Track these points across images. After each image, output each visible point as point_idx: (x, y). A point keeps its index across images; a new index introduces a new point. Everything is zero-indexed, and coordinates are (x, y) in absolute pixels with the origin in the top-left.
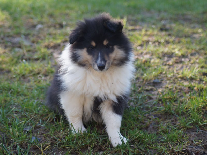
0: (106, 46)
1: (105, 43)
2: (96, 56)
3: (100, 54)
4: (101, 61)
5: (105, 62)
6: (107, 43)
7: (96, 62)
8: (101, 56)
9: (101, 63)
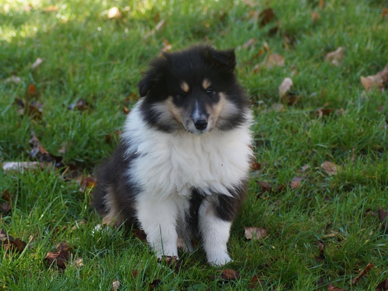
0: (206, 90)
1: (206, 84)
2: (190, 108)
3: (197, 103)
4: (200, 114)
5: (208, 116)
6: (209, 84)
7: (191, 116)
8: (199, 107)
9: (200, 118)
